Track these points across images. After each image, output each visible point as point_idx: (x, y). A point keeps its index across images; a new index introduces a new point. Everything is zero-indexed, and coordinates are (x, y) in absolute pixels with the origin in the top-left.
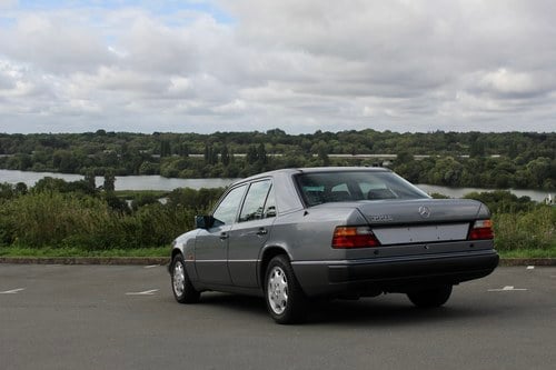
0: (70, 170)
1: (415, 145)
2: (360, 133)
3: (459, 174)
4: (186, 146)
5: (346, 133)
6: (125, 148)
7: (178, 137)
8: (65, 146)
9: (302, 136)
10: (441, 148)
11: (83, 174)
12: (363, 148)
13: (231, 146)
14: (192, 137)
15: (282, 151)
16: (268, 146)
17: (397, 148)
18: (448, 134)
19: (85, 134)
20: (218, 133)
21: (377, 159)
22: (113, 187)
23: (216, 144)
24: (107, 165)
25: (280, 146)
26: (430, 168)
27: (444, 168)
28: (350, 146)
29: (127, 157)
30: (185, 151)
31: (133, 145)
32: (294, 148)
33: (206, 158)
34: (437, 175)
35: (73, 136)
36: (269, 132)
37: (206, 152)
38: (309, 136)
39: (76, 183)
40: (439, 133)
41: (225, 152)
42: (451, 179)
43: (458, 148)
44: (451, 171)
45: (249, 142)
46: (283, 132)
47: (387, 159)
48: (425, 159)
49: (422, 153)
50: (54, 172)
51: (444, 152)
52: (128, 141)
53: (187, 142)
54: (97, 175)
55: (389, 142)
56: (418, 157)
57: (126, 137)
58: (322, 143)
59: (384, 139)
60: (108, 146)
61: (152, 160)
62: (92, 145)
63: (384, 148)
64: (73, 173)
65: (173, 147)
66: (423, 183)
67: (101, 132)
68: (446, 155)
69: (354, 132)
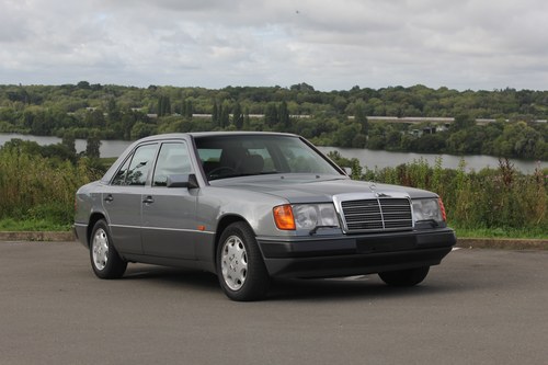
0: (45, 131)
1: (477, 106)
2: (409, 90)
3: (533, 144)
4: (190, 102)
5: (390, 89)
6: (113, 104)
7: (180, 92)
8: (38, 101)
9: (335, 92)
10: (511, 111)
11: (60, 136)
12: (411, 108)
13: (246, 104)
14: (197, 92)
15: (309, 111)
16: (292, 105)
17: (455, 109)
18: (519, 93)
19: (63, 87)
20: (229, 87)
21: (428, 123)
22: (98, 153)
23: (226, 102)
24: (91, 125)
25: (306, 105)
26: (496, 135)
27: (514, 135)
28: (394, 107)
29: (115, 116)
30: (188, 109)
31: (122, 102)
32: (325, 108)
33: (215, 118)
34: (505, 145)
35: (48, 89)
36: (293, 87)
37: (215, 111)
38: (343, 94)
39: (52, 148)
40: (508, 91)
41: (238, 111)
42: (523, 149)
43: (532, 111)
44: (523, 139)
45: (268, 100)
46: (311, 88)
47: (441, 124)
48: (491, 124)
49: (486, 116)
50: (24, 134)
51: (514, 115)
52: (116, 96)
53: (191, 98)
54: (78, 137)
55: (444, 102)
56: (481, 122)
57: (115, 91)
58: (360, 102)
59: (438, 98)
60: (92, 102)
61: (148, 120)
62: (73, 101)
63: (438, 109)
64: (48, 134)
65: (172, 106)
66: (486, 154)
67: (84, 85)
68: (517, 119)
69: (400, 88)
